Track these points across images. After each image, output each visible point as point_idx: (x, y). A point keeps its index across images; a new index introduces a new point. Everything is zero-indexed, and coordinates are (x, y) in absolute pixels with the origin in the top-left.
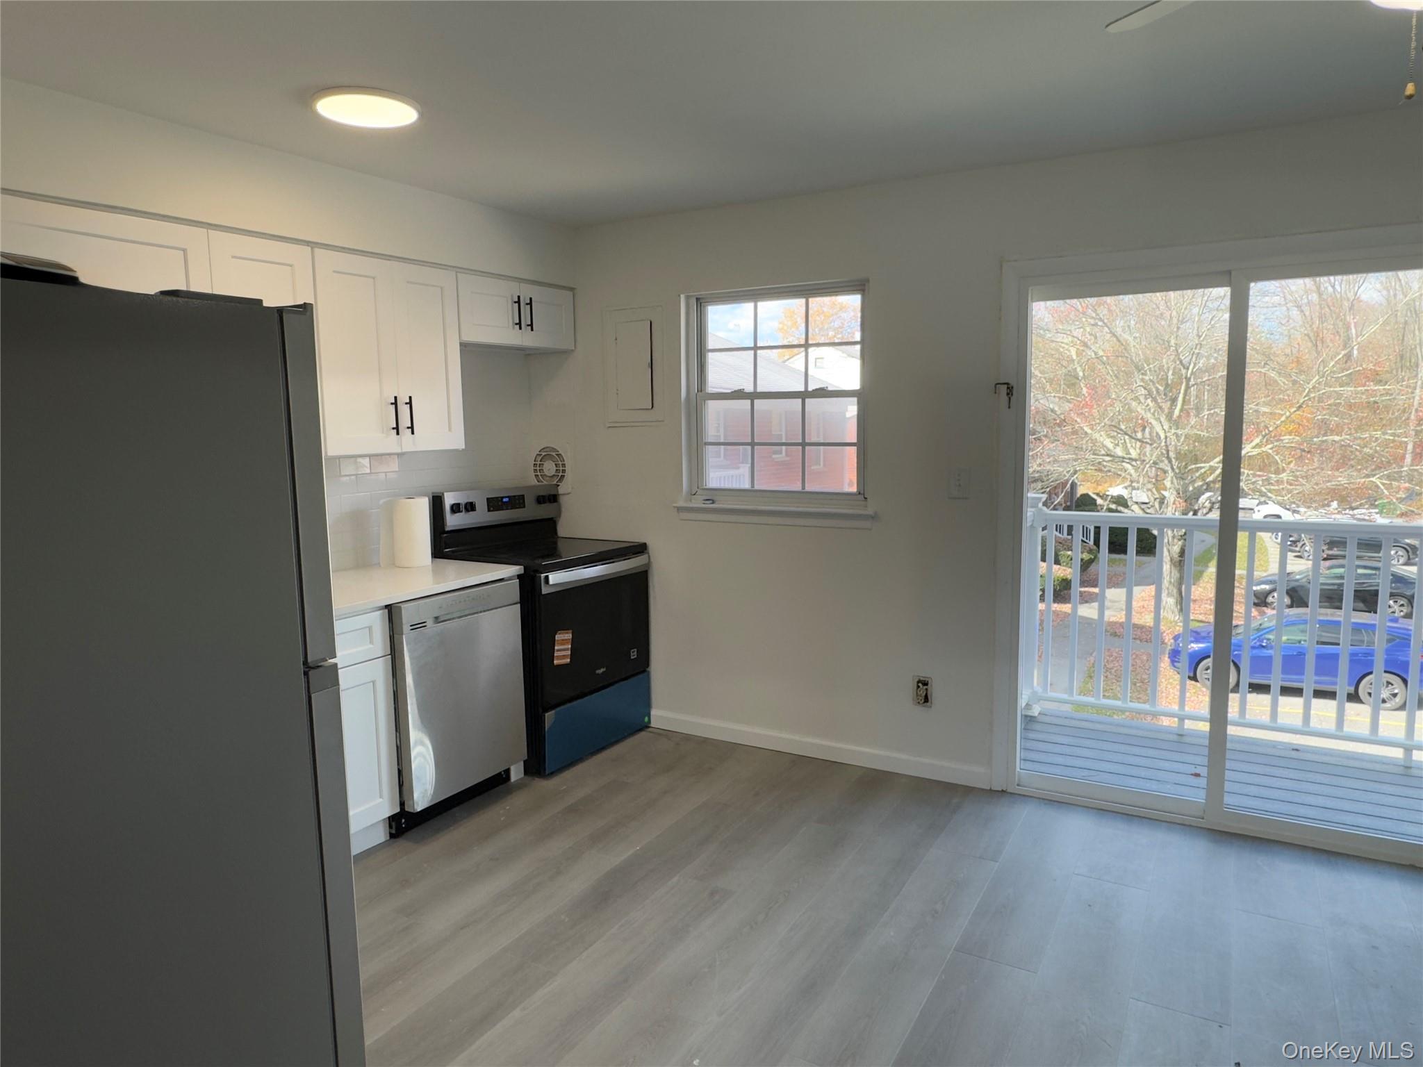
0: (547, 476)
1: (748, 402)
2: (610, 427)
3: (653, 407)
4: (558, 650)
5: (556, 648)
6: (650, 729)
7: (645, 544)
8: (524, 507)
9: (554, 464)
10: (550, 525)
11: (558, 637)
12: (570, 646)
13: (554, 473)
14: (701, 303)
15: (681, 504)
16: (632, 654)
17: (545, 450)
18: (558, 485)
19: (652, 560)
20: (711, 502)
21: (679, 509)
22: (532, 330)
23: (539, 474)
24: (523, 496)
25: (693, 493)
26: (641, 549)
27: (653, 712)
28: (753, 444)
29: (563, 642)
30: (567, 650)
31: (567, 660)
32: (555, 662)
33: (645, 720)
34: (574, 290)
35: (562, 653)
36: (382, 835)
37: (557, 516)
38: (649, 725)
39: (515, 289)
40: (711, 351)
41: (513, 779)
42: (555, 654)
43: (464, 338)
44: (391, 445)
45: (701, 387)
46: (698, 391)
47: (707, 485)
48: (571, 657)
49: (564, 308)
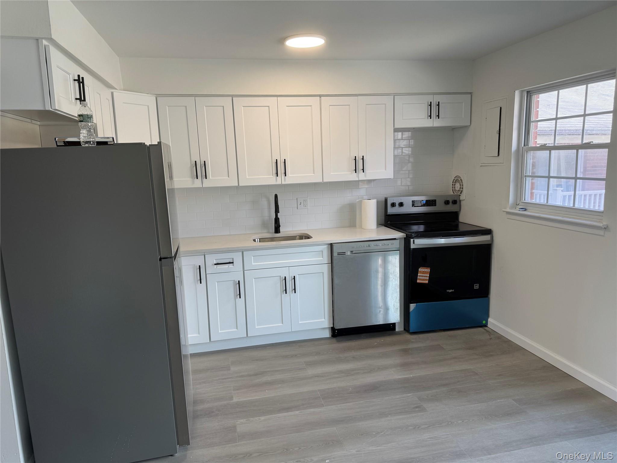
0: (457, 191)
1: (548, 152)
2: (481, 166)
3: (498, 155)
4: (420, 276)
5: (418, 275)
6: (486, 328)
7: (491, 229)
8: (435, 205)
9: (459, 184)
10: (455, 215)
11: (420, 270)
12: (429, 275)
13: (459, 189)
14: (529, 93)
15: (508, 210)
16: (475, 286)
17: (456, 177)
18: (460, 195)
19: (494, 238)
20: (524, 210)
21: (508, 213)
22: (439, 118)
23: (454, 189)
24: (435, 200)
25: (517, 204)
26: (488, 232)
27: (490, 320)
28: (549, 177)
29: (424, 272)
30: (427, 277)
31: (427, 282)
32: (418, 281)
33: (484, 322)
34: (471, 93)
35: (423, 278)
36: (327, 334)
37: (459, 211)
38: (486, 326)
39: (430, 98)
40: (533, 122)
41: (397, 329)
42: (418, 277)
43: (396, 127)
44: (353, 177)
45: (526, 142)
46: (524, 146)
47: (525, 200)
48: (429, 280)
49: (463, 103)
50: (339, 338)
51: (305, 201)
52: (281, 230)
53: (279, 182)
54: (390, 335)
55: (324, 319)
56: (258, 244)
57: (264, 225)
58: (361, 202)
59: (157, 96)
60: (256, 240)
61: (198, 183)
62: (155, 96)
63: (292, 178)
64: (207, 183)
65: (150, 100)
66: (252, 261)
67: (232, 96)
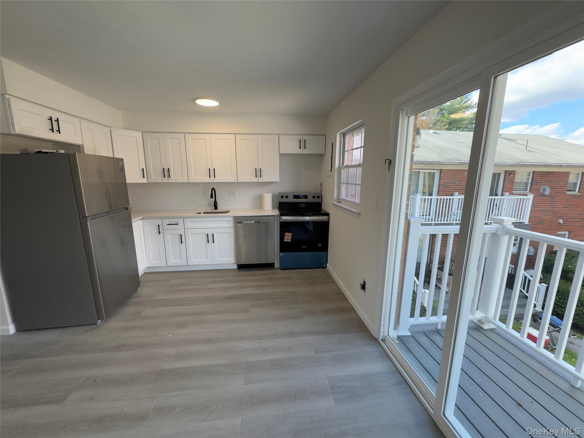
0: (321, 191)
1: (348, 169)
2: (327, 177)
3: (331, 170)
4: (286, 237)
8: (307, 198)
9: (322, 187)
11: (286, 234)
14: (344, 135)
15: (333, 202)
16: (318, 245)
17: (321, 183)
18: (322, 193)
19: (330, 218)
20: (339, 202)
21: (334, 204)
22: (305, 149)
24: (307, 195)
26: (328, 214)
27: (328, 265)
29: (288, 236)
30: (290, 238)
31: (290, 241)
32: (285, 240)
33: (324, 265)
34: (325, 135)
35: (288, 239)
36: (235, 267)
37: (321, 202)
38: (326, 268)
39: (300, 137)
40: (346, 151)
41: (276, 267)
42: (285, 238)
43: (281, 152)
44: (255, 180)
45: (343, 164)
46: (342, 165)
47: (342, 197)
48: (291, 240)
49: (321, 141)
50: (241, 269)
51: (234, 192)
52: (218, 208)
53: (211, 181)
54: (272, 269)
55: (232, 258)
56: (202, 214)
57: (210, 205)
58: (263, 194)
59: (143, 132)
60: (201, 213)
61: (166, 180)
62: (142, 132)
63: (219, 179)
64: (171, 180)
65: (139, 135)
66: (189, 224)
67: (185, 133)
